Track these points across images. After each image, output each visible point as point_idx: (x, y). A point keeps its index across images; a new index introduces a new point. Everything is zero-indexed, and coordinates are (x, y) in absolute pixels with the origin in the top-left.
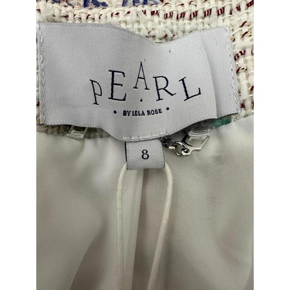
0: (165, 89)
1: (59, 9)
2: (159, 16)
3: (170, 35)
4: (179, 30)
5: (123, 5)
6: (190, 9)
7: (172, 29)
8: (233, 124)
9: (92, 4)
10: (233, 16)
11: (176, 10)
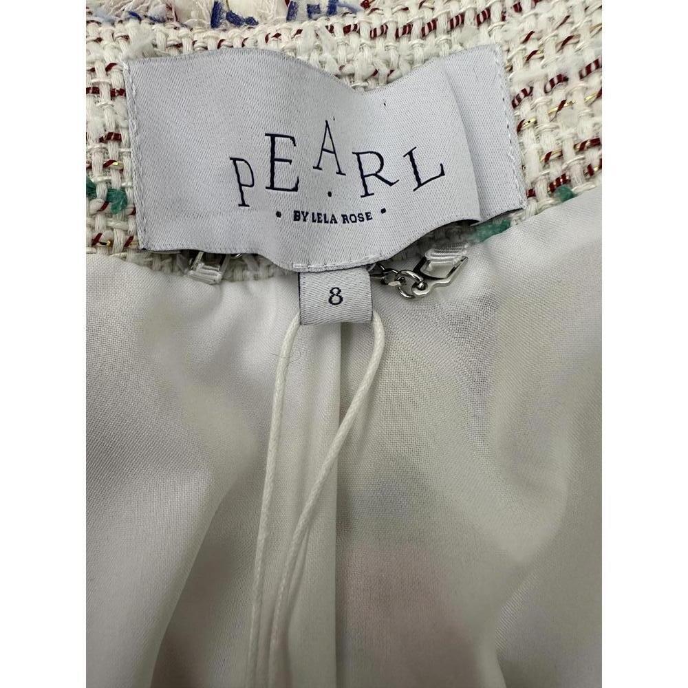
0: (379, 174)
1: (163, 33)
2: (359, 34)
3: (384, 70)
4: (401, 59)
5: (288, 19)
6: (421, 16)
7: (388, 59)
8: (514, 231)
9: (227, 22)
10: (508, 23)
11: (393, 21)
